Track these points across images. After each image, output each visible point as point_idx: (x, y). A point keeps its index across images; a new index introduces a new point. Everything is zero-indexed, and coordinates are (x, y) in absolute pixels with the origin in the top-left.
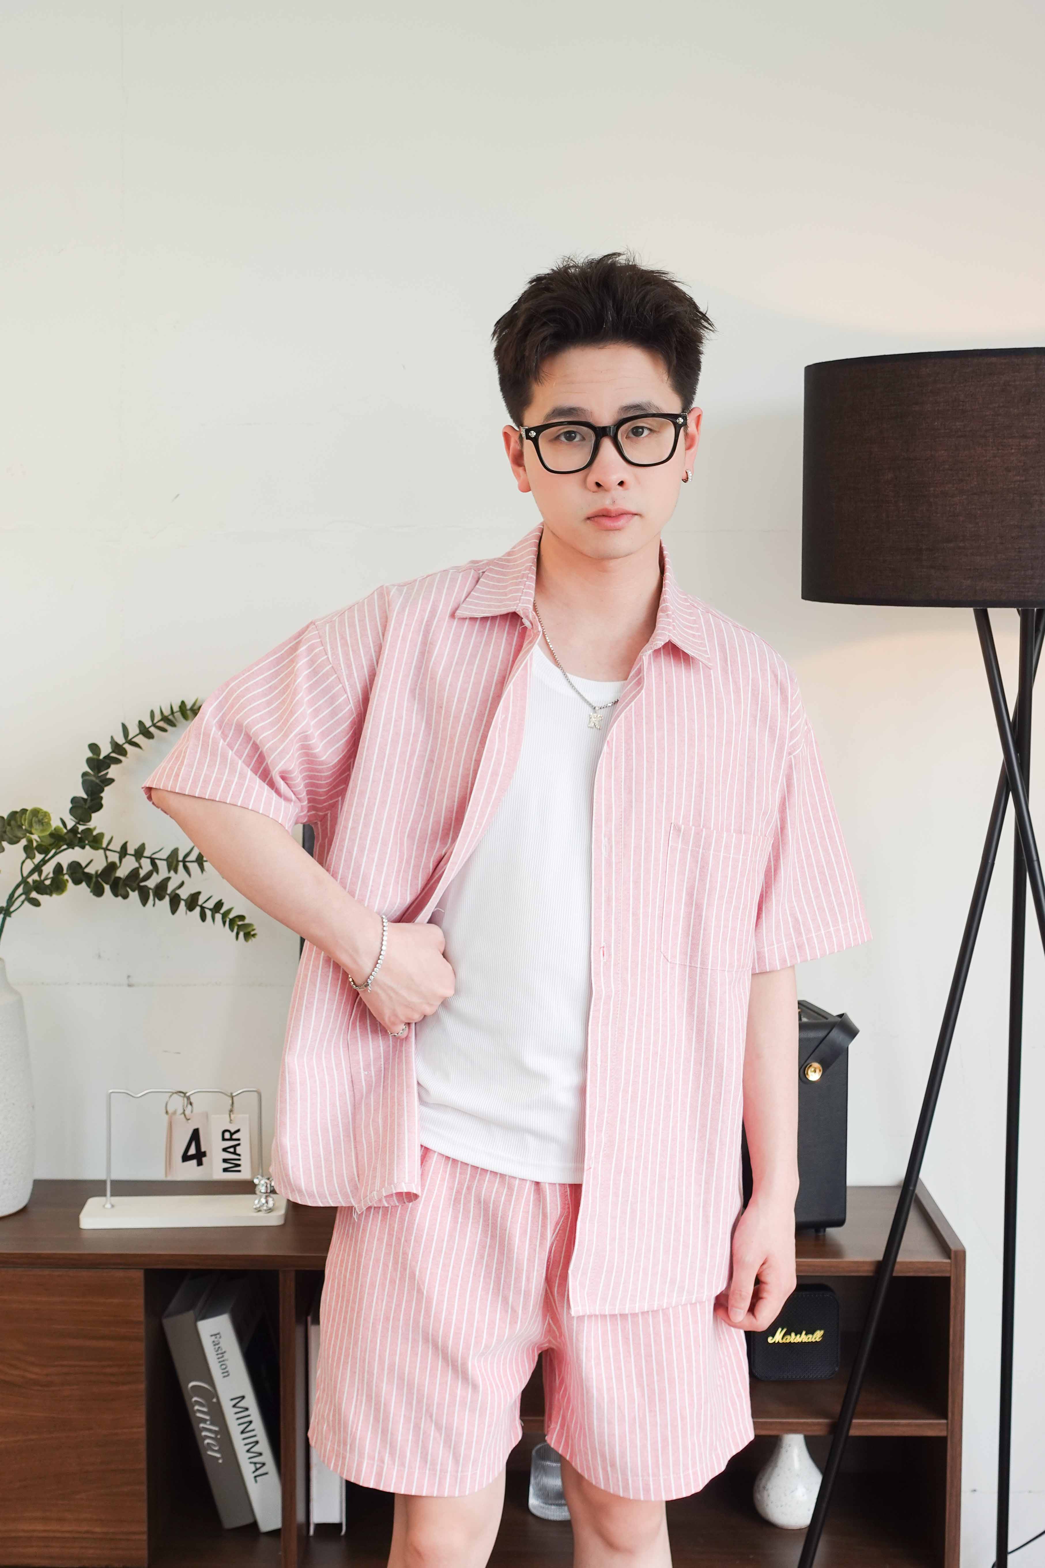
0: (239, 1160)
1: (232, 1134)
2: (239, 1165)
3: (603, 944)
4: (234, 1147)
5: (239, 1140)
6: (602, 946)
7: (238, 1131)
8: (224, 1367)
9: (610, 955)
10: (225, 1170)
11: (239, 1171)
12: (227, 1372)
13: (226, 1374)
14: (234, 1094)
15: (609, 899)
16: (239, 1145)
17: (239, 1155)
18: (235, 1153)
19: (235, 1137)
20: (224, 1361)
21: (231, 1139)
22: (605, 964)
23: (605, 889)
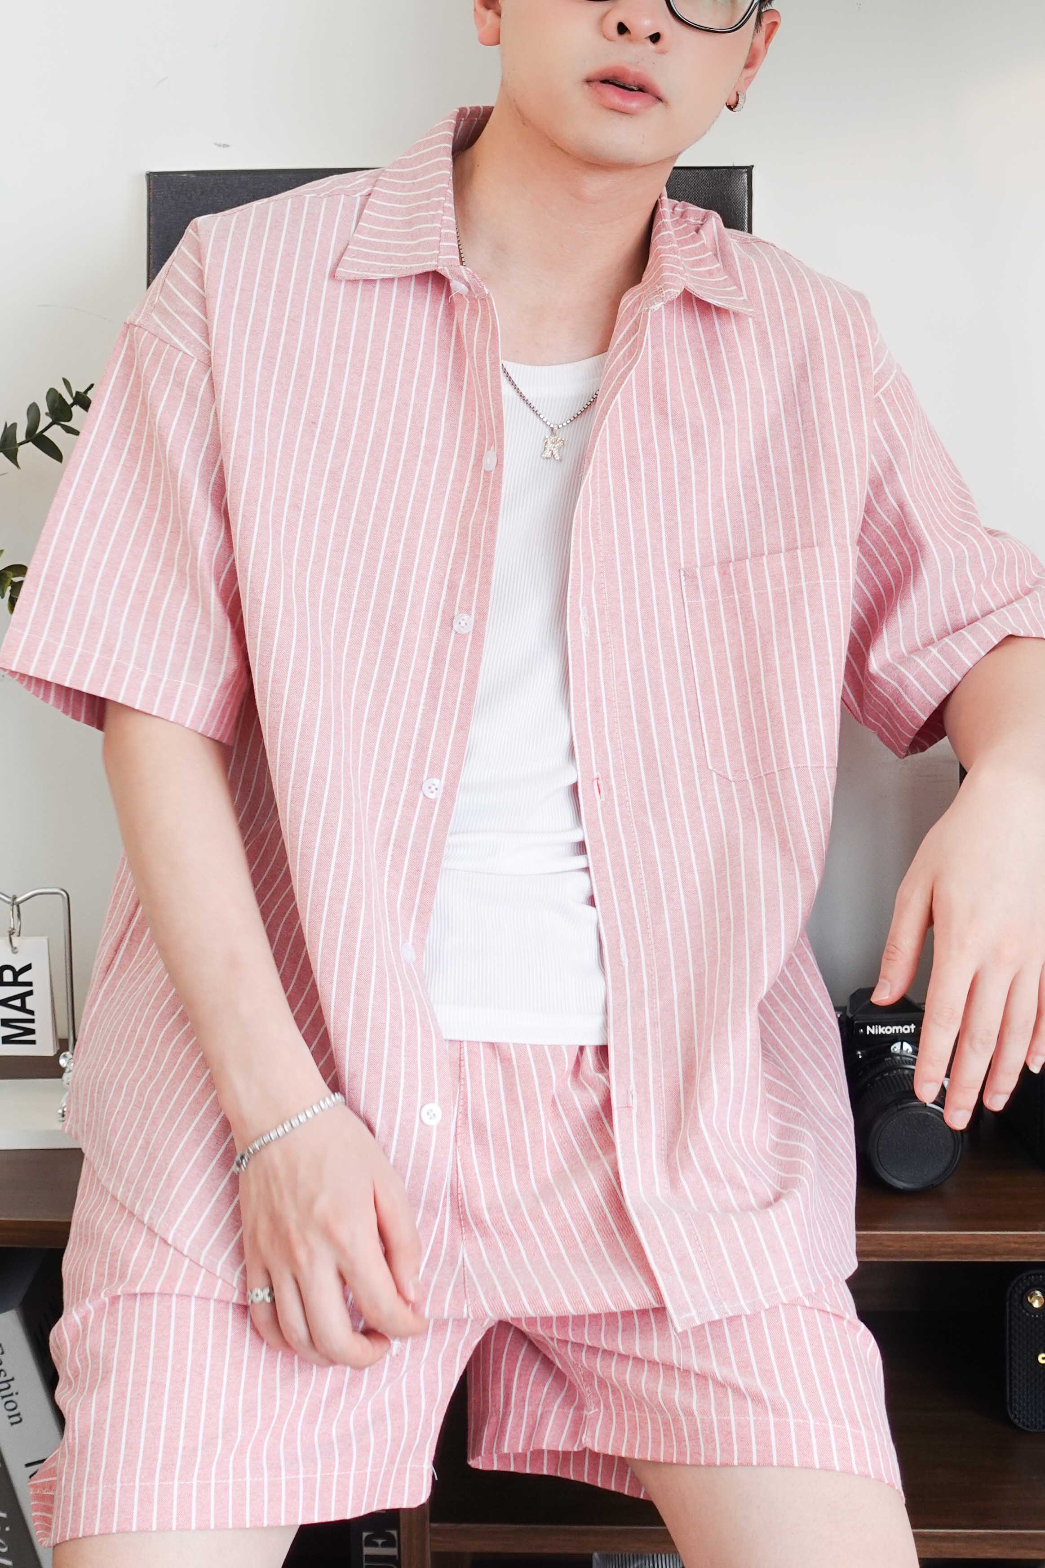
0: (32, 1021)
1: (16, 974)
2: (32, 1032)
3: (596, 774)
4: (22, 997)
5: (30, 984)
6: (595, 777)
7: (28, 967)
8: (11, 1406)
9: (610, 789)
10: (6, 1040)
11: (33, 1042)
12: (18, 1415)
13: (17, 1419)
14: (18, 900)
15: (596, 703)
16: (30, 993)
17: (31, 1013)
18: (23, 1008)
19: (22, 978)
20: (11, 1395)
21: (15, 983)
22: (604, 805)
23: (589, 688)
